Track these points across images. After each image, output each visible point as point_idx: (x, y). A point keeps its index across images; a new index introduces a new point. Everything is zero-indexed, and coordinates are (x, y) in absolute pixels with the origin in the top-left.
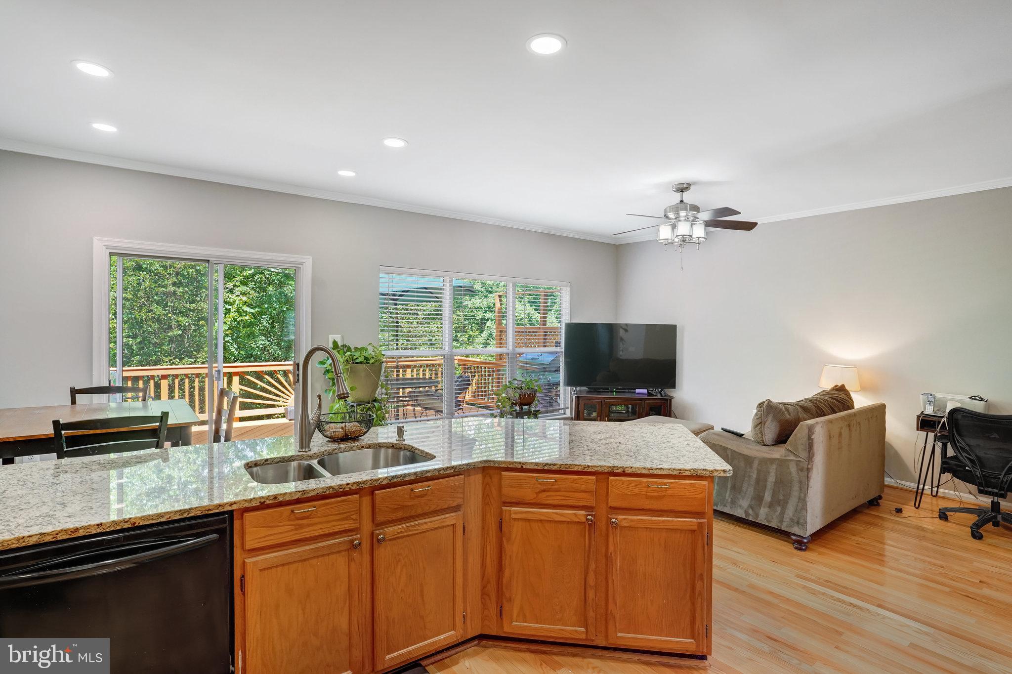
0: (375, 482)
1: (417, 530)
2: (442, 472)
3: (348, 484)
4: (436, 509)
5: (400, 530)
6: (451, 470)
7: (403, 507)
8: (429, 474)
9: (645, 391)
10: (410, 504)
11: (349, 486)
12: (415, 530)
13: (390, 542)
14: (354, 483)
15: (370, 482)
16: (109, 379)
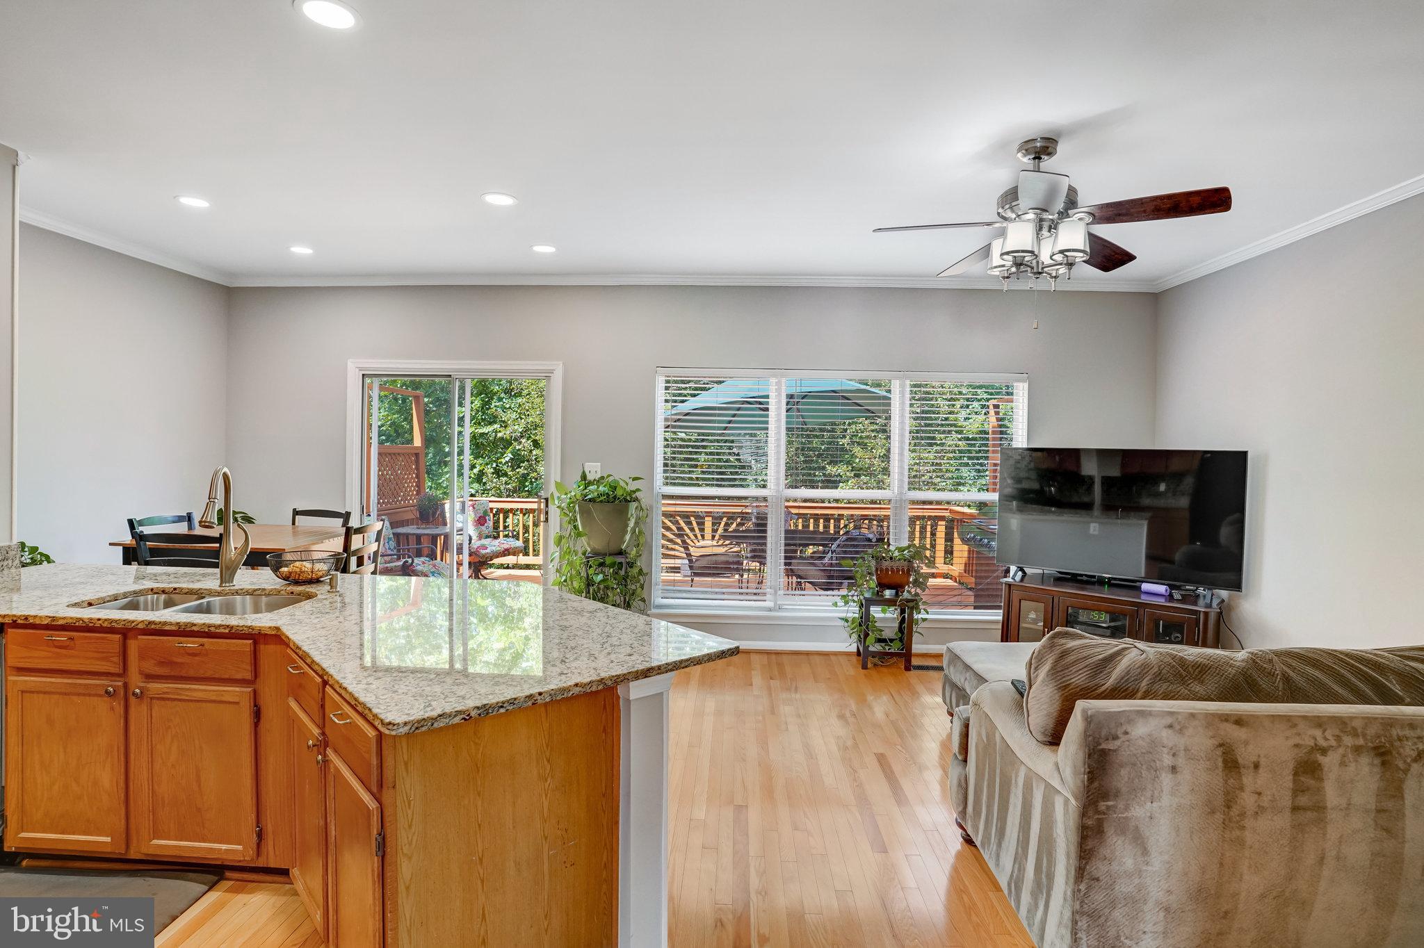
0: (129, 624)
1: (187, 696)
2: (213, 629)
3: (99, 620)
4: (214, 676)
5: (166, 690)
6: (225, 629)
7: (171, 664)
8: (195, 628)
9: (1161, 589)
10: (179, 660)
11: (100, 622)
12: (184, 695)
13: (158, 702)
14: (106, 620)
15: (123, 623)
16: (361, 504)
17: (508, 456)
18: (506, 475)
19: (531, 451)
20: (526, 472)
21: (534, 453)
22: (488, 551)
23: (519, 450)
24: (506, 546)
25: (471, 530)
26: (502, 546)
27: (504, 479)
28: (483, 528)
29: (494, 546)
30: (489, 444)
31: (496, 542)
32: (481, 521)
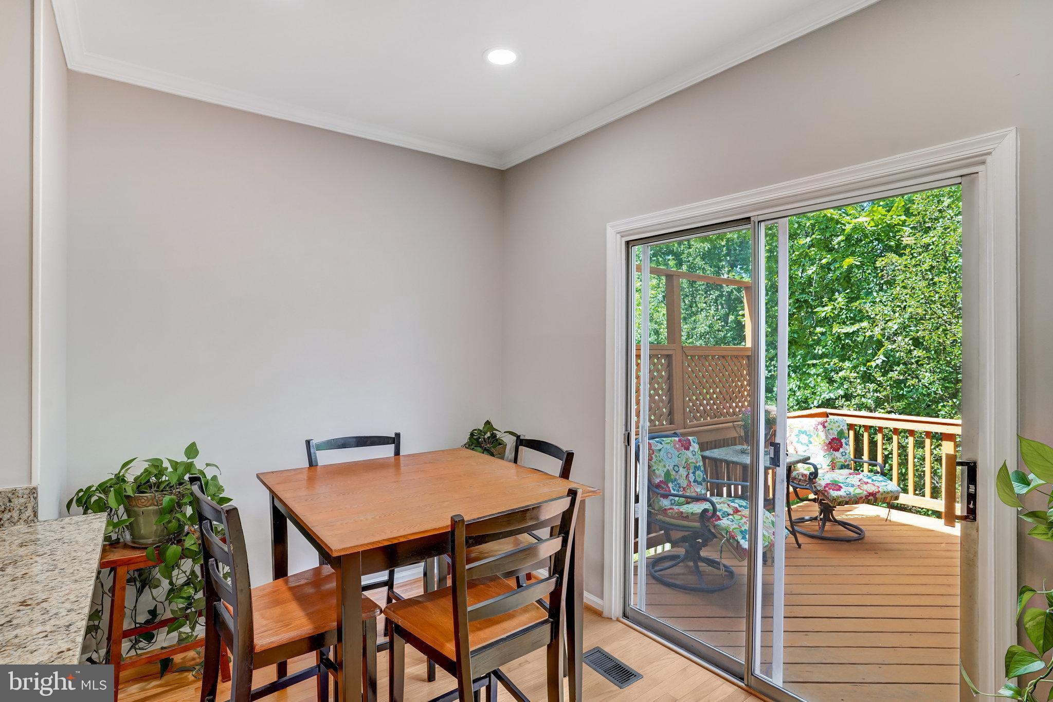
16: (626, 430)
17: (880, 359)
18: (874, 381)
19: (910, 351)
20: (901, 377)
21: (915, 353)
22: (842, 493)
23: (892, 350)
24: (871, 489)
25: (821, 459)
26: (865, 487)
27: (872, 386)
28: (838, 454)
29: (853, 486)
30: (857, 346)
31: (855, 479)
32: (834, 445)
